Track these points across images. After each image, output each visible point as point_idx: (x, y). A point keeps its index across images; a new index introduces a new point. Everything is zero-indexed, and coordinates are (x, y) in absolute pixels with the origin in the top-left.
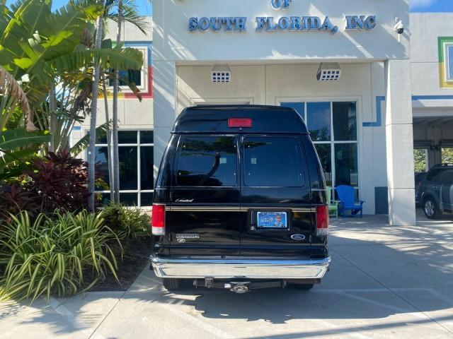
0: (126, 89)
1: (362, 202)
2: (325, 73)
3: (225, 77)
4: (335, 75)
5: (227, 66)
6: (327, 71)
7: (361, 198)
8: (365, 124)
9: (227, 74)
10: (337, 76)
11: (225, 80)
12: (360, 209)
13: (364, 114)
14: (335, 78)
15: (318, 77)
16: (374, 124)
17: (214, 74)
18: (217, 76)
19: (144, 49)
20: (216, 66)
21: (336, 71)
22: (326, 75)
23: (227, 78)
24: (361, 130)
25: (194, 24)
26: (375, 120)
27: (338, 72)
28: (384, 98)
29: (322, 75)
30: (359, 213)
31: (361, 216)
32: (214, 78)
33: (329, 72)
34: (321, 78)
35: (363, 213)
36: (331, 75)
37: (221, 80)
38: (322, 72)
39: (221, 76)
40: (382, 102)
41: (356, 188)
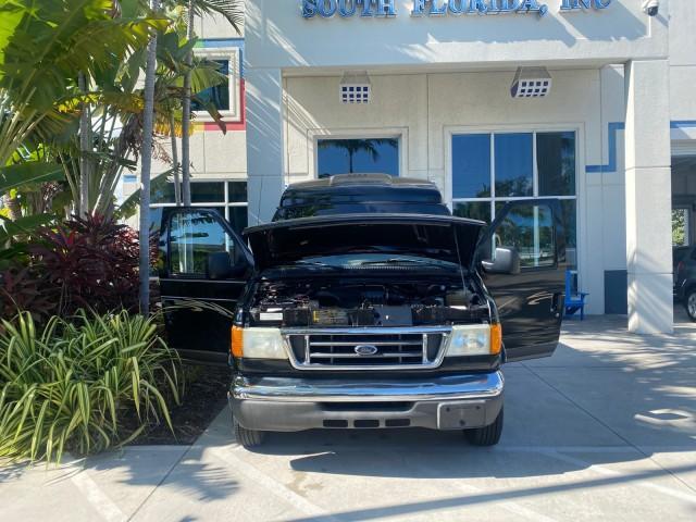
0: (203, 115)
1: (583, 296)
2: (524, 84)
3: (362, 93)
4: (541, 87)
5: (365, 75)
6: (528, 81)
7: (582, 288)
8: (589, 169)
9: (366, 89)
10: (544, 90)
11: (362, 98)
12: (580, 306)
13: (588, 151)
14: (540, 92)
15: (514, 91)
16: (604, 169)
17: (345, 89)
18: (348, 93)
19: (234, 52)
20: (348, 75)
21: (542, 81)
22: (527, 88)
23: (365, 96)
24: (582, 177)
25: (311, 7)
26: (606, 162)
27: (546, 84)
28: (622, 126)
29: (520, 88)
30: (578, 312)
31: (582, 317)
32: (345, 96)
33: (531, 84)
34: (519, 93)
35: (585, 312)
36: (534, 88)
37: (355, 98)
38: (520, 84)
39: (355, 93)
40: (618, 132)
41: (573, 272)
